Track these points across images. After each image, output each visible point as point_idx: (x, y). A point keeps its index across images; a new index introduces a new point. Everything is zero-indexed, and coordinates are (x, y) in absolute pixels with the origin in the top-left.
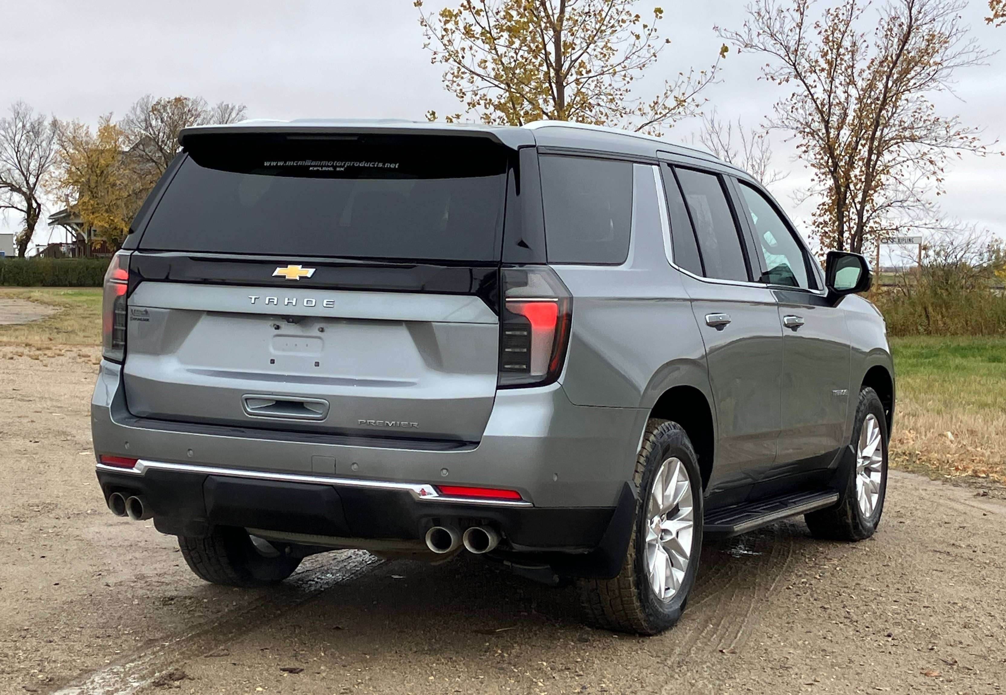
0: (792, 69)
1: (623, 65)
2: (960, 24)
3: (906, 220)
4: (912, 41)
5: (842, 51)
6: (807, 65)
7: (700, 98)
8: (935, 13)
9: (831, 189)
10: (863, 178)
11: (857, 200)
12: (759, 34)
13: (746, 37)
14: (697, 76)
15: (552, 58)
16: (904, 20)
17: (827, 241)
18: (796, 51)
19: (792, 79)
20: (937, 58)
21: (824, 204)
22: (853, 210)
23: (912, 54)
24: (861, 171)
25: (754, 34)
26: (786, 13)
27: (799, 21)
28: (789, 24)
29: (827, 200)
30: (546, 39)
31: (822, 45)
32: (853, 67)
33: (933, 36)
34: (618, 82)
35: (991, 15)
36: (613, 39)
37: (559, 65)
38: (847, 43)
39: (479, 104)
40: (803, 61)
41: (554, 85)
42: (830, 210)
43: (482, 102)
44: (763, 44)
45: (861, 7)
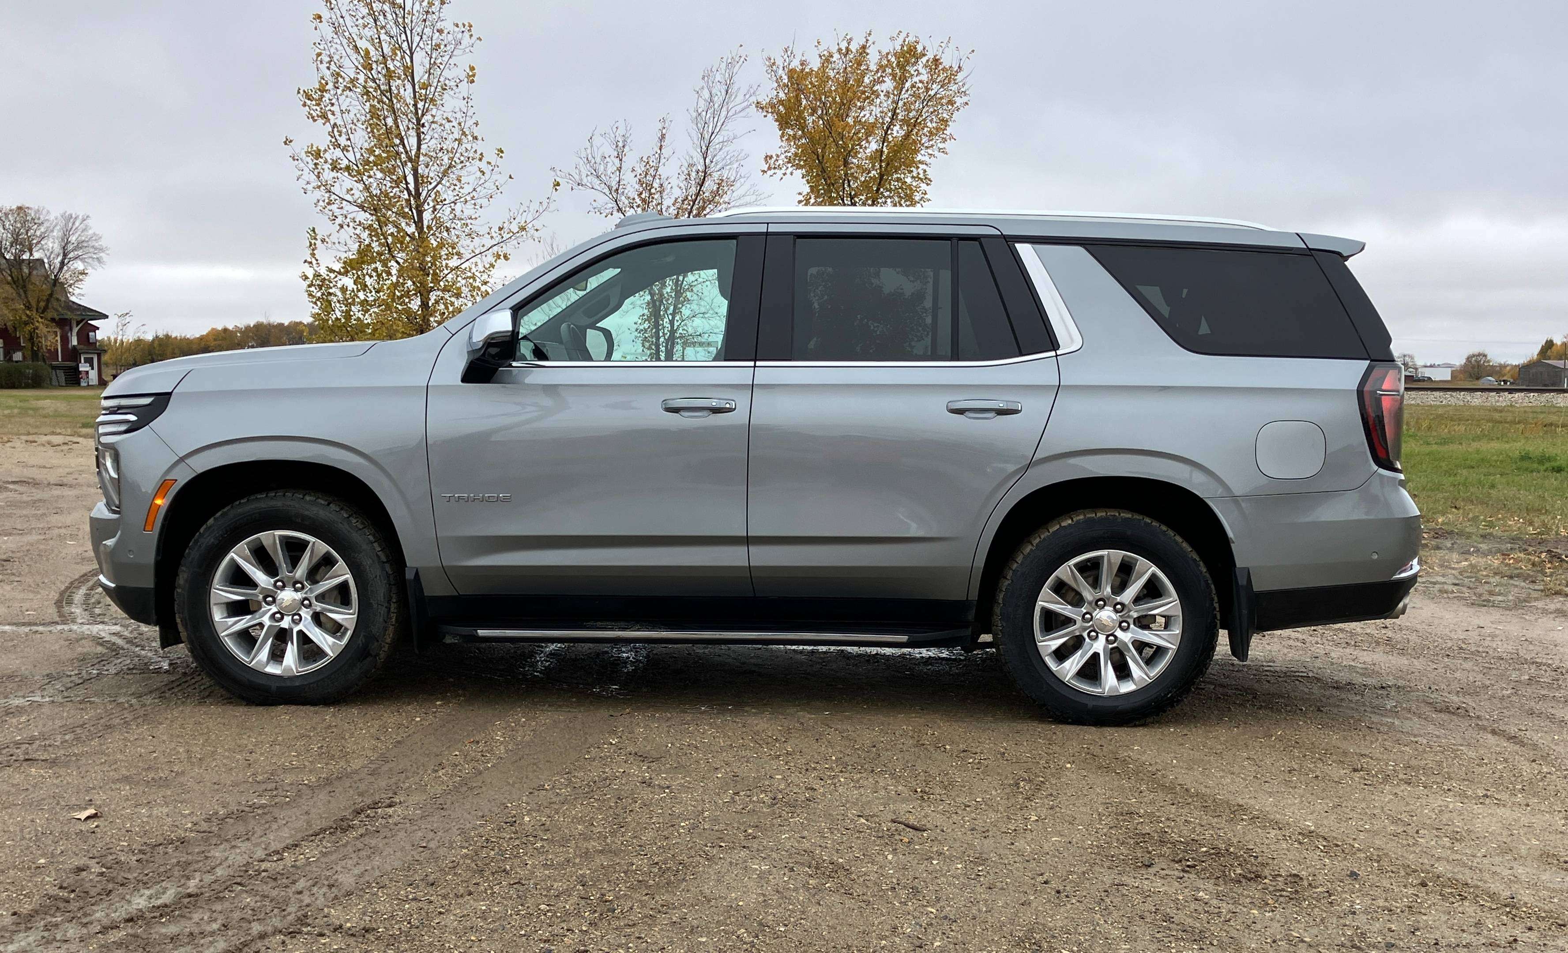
0: (615, 205)
1: (471, 195)
2: (743, 172)
3: (707, 328)
4: (706, 184)
5: (653, 191)
6: (626, 202)
7: (537, 224)
8: (724, 162)
9: (648, 303)
10: (673, 294)
11: (669, 312)
12: (587, 175)
13: (577, 177)
14: (535, 206)
15: (412, 187)
16: (701, 168)
17: (647, 344)
18: (617, 190)
19: (615, 213)
20: (726, 198)
21: (643, 315)
22: (666, 320)
23: (707, 194)
24: (672, 289)
25: (584, 176)
26: (608, 159)
27: (619, 166)
28: (611, 169)
29: (646, 312)
30: (407, 172)
31: (637, 186)
32: (661, 204)
33: (722, 180)
34: (469, 210)
35: (765, 168)
36: (463, 173)
37: (418, 194)
38: (656, 185)
39: (348, 226)
40: (623, 198)
41: (414, 211)
42: (648, 319)
43: (351, 224)
44: (591, 183)
45: (667, 156)
